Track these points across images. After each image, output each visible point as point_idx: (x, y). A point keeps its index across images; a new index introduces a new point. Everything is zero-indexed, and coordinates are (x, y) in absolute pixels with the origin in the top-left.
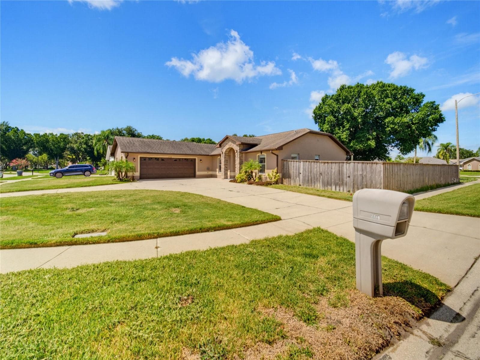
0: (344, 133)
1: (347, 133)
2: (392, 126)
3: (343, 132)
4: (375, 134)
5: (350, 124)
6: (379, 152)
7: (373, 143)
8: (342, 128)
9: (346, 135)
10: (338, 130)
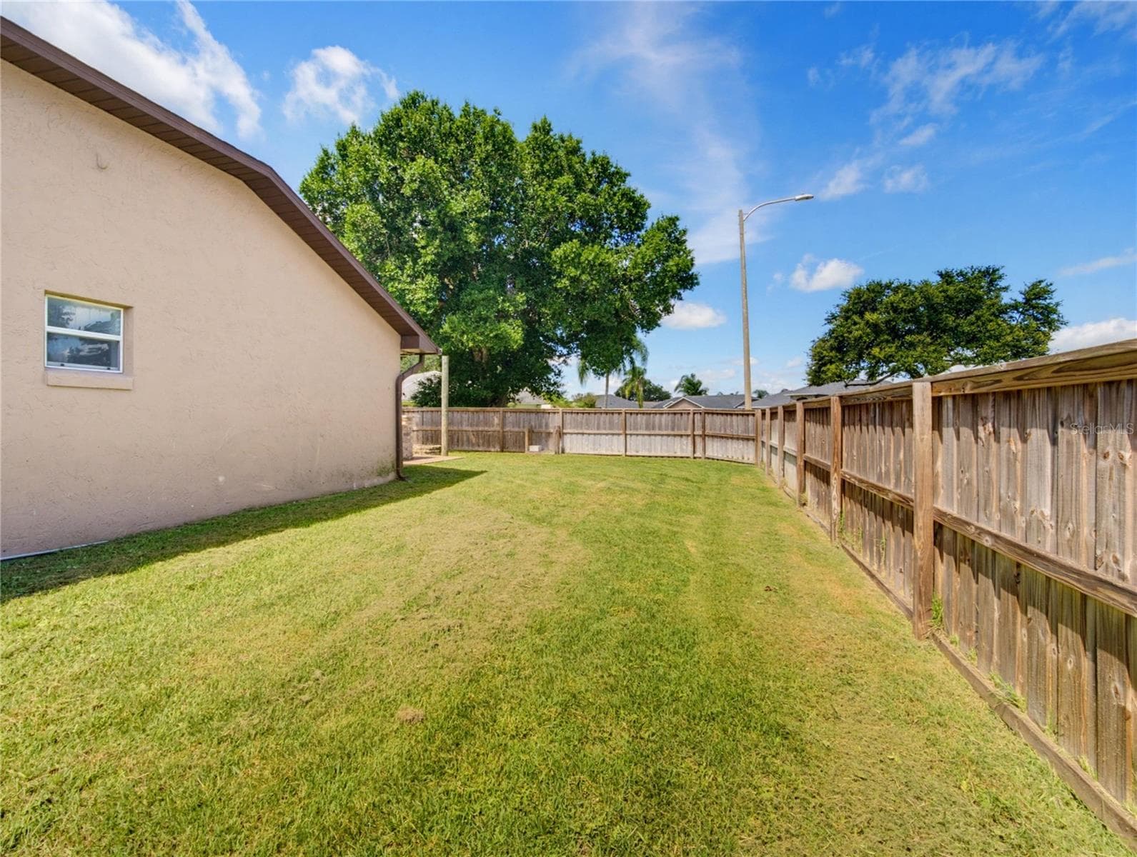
0: (420, 281)
1: (430, 284)
2: (572, 272)
3: (417, 277)
4: (521, 298)
5: (440, 246)
6: (533, 365)
7: (515, 333)
8: (411, 263)
9: (426, 290)
10: (397, 267)
